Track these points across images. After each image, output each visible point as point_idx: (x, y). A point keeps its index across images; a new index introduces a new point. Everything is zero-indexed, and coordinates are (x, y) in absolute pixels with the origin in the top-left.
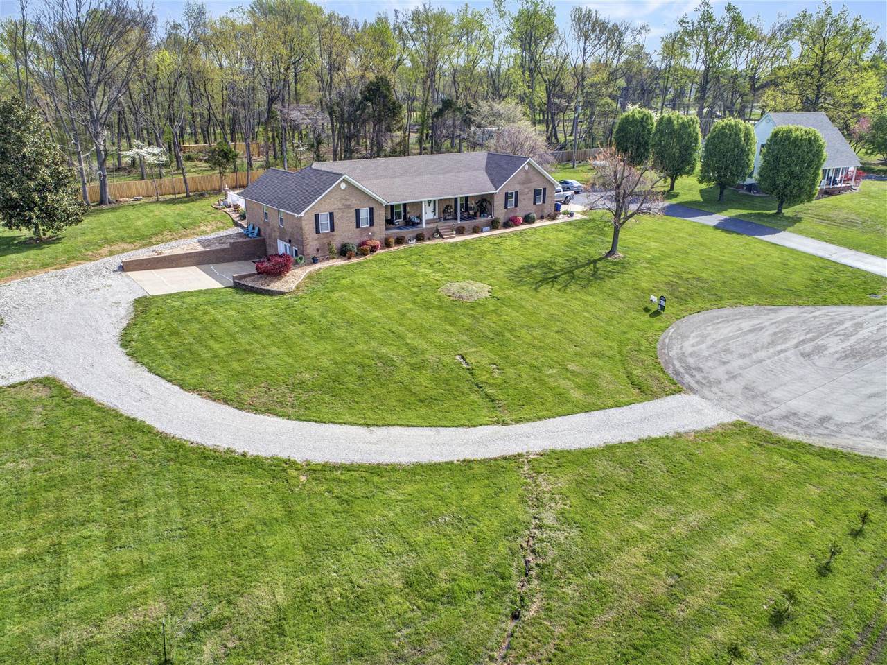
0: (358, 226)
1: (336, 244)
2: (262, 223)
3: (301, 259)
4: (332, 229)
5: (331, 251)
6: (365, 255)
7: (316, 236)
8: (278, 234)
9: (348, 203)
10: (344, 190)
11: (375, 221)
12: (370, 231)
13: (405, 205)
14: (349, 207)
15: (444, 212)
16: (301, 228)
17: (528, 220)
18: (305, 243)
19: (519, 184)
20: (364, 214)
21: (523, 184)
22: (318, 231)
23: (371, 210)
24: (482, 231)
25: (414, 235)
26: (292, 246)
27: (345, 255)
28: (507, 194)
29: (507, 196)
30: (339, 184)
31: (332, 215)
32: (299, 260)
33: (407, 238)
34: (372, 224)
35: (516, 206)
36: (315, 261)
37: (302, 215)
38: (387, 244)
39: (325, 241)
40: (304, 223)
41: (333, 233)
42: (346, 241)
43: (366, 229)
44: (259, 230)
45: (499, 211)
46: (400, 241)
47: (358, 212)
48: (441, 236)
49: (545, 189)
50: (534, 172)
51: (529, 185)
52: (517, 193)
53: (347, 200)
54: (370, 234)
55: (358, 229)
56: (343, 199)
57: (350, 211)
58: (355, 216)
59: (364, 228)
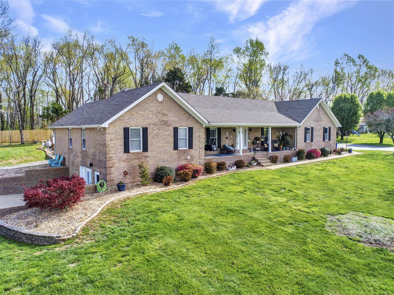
0: (176, 147)
1: (150, 167)
2: (66, 150)
3: (102, 185)
4: (145, 149)
5: (143, 175)
6: (186, 181)
7: (125, 156)
8: (80, 159)
9: (165, 119)
10: (161, 102)
11: (195, 143)
12: (188, 155)
13: (219, 129)
14: (166, 123)
15: (253, 143)
16: (105, 145)
17: (324, 153)
18: (109, 164)
19: (314, 121)
20: (183, 134)
21: (317, 121)
22: (126, 150)
23: (191, 130)
24: (292, 161)
25: (233, 162)
26: (93, 171)
27: (161, 182)
29: (306, 129)
30: (155, 94)
31: (145, 130)
32: (99, 188)
33: (227, 165)
34: (191, 147)
35: (312, 141)
36: (121, 187)
37: (106, 125)
38: (208, 170)
39: (136, 163)
40: (108, 137)
41: (146, 154)
42: (161, 164)
43: (184, 152)
44: (64, 159)
45: (301, 144)
46: (221, 167)
47: (176, 130)
48: (259, 164)
49: (330, 128)
50: (323, 112)
51: (321, 123)
52: (312, 128)
53: (164, 115)
54: (189, 157)
55: (176, 151)
56: (160, 113)
57: (168, 128)
58: (172, 135)
59: (182, 150)
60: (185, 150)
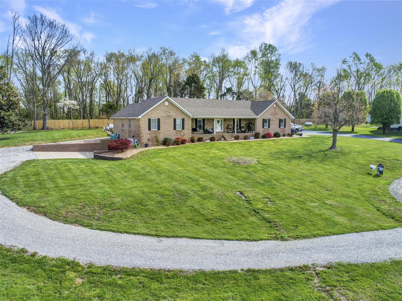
0: (175, 128)
1: (161, 138)
2: (120, 130)
3: (138, 145)
4: (159, 129)
5: (157, 141)
6: (178, 144)
7: (149, 132)
8: (128, 134)
9: (169, 114)
10: (167, 106)
11: (186, 126)
12: (182, 133)
13: (204, 120)
14: (169, 116)
15: (227, 128)
16: (139, 127)
17: (276, 135)
18: (141, 135)
19: (271, 114)
20: (179, 122)
21: (273, 115)
22: (150, 129)
23: (183, 120)
24: (249, 139)
25: (209, 138)
26: (134, 140)
27: (165, 145)
28: (263, 120)
29: (264, 121)
30: (164, 102)
31: (159, 120)
32: (137, 146)
33: (204, 139)
34: (183, 128)
35: (269, 127)
36: (146, 146)
37: (140, 117)
38: (192, 141)
39: (154, 135)
40: (141, 123)
41: (159, 131)
42: (167, 137)
43: (180, 131)
44: (119, 135)
45: (259, 128)
46: (200, 140)
47: (175, 120)
48: (225, 139)
49: (285, 119)
50: (279, 109)
51: (277, 116)
52: (269, 120)
53: (168, 112)
54: (182, 134)
55: (175, 130)
56: (166, 111)
57: (170, 119)
58: (173, 122)
59: (178, 130)
60: (180, 130)
